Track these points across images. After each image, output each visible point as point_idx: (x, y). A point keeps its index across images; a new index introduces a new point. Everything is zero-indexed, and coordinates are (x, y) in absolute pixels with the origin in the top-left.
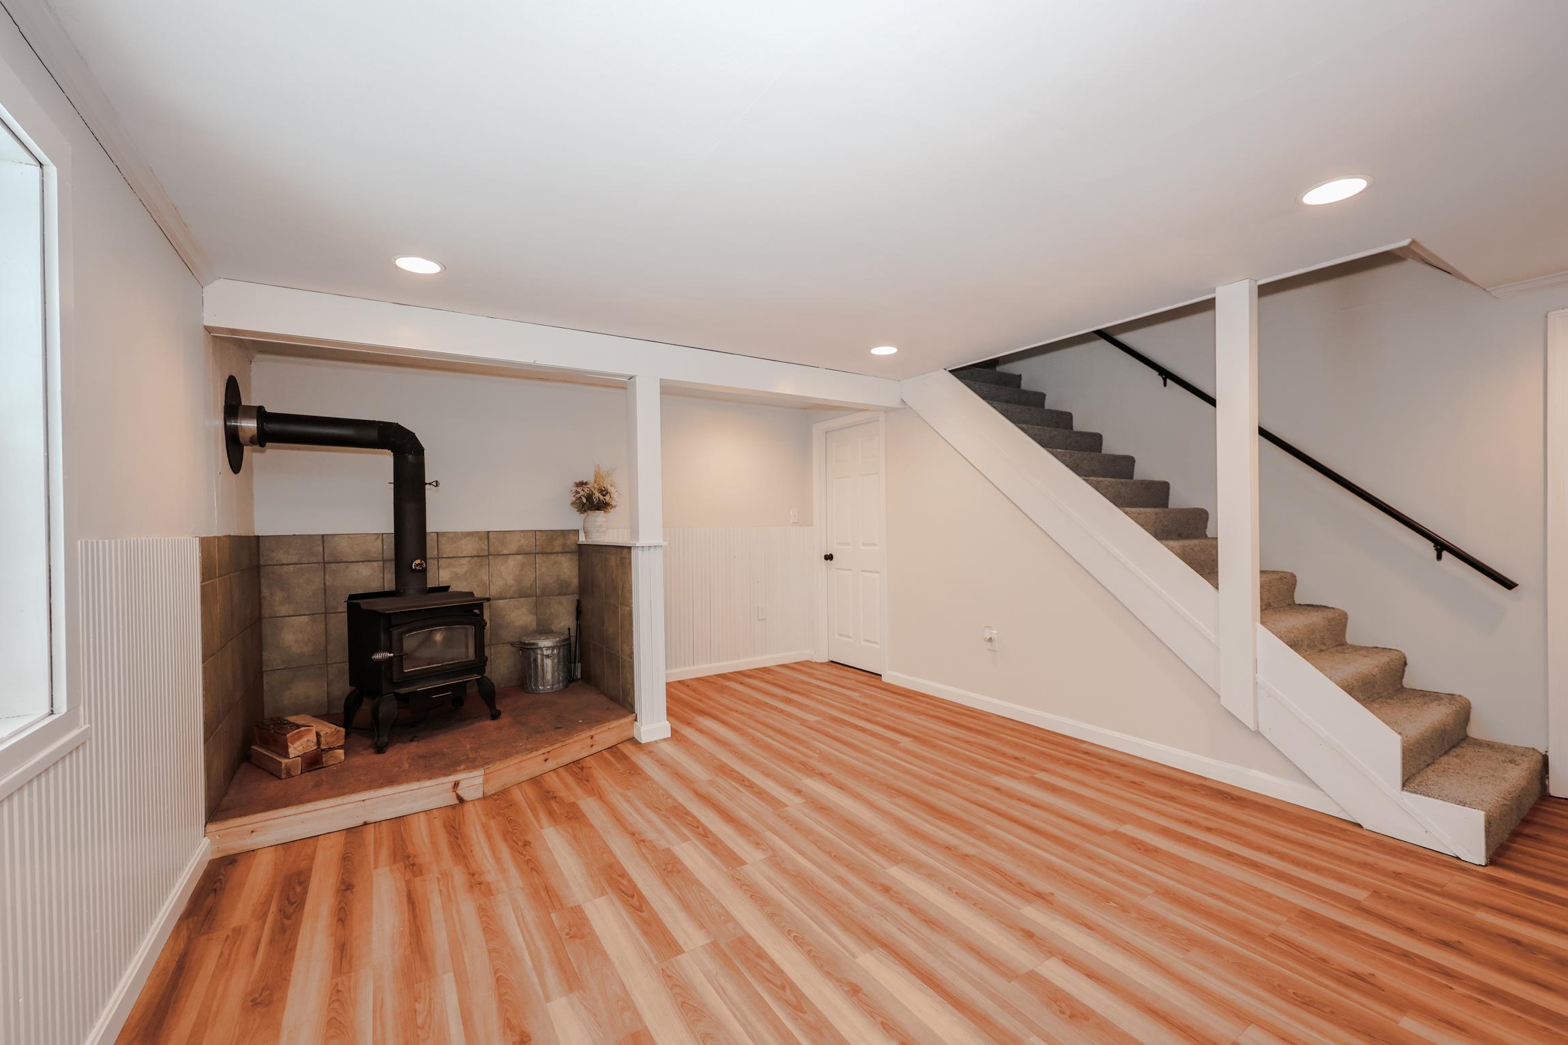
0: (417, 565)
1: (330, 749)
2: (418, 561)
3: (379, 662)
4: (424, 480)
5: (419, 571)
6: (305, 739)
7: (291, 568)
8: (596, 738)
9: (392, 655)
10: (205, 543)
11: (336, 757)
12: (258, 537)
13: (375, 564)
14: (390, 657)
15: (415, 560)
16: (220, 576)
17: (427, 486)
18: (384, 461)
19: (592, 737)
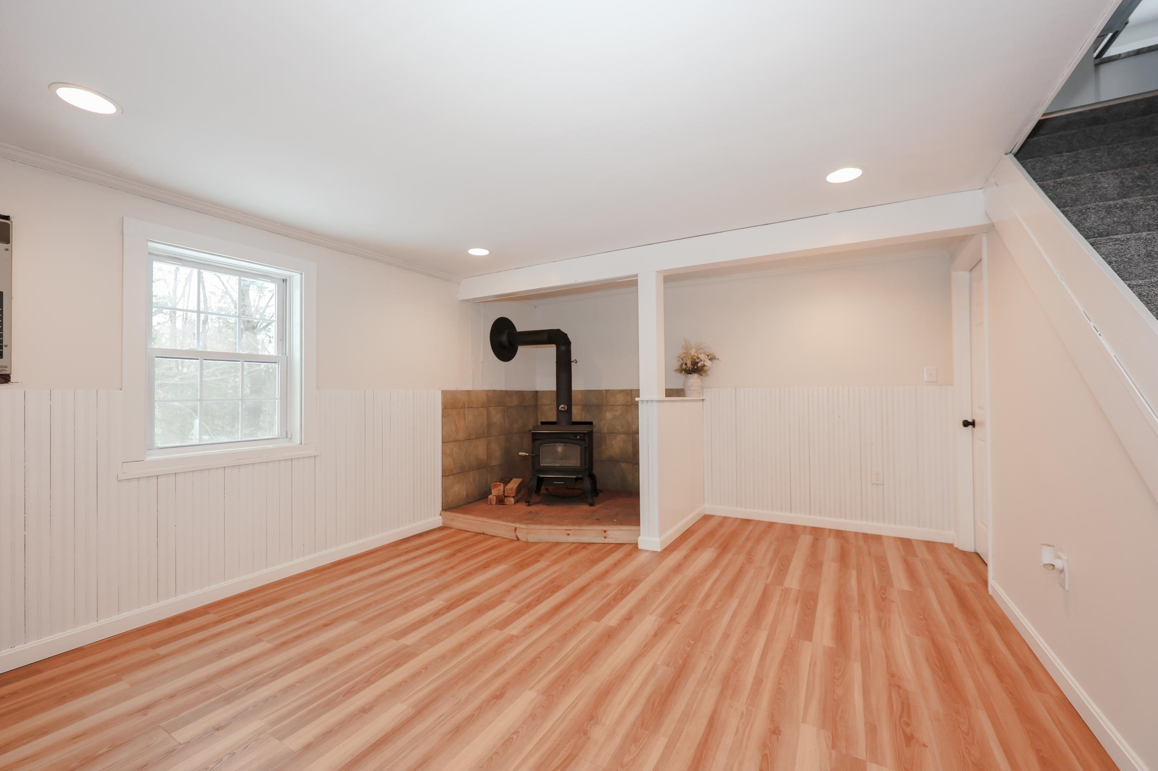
0: (562, 408)
1: (508, 496)
2: (562, 406)
3: (521, 456)
4: (571, 360)
5: (563, 411)
6: (498, 488)
7: (548, 407)
8: (608, 532)
9: (527, 454)
10: (444, 393)
11: (510, 502)
12: (536, 392)
13: (578, 407)
14: (526, 455)
15: (561, 405)
16: (467, 408)
17: (572, 363)
18: (550, 352)
19: (605, 531)
